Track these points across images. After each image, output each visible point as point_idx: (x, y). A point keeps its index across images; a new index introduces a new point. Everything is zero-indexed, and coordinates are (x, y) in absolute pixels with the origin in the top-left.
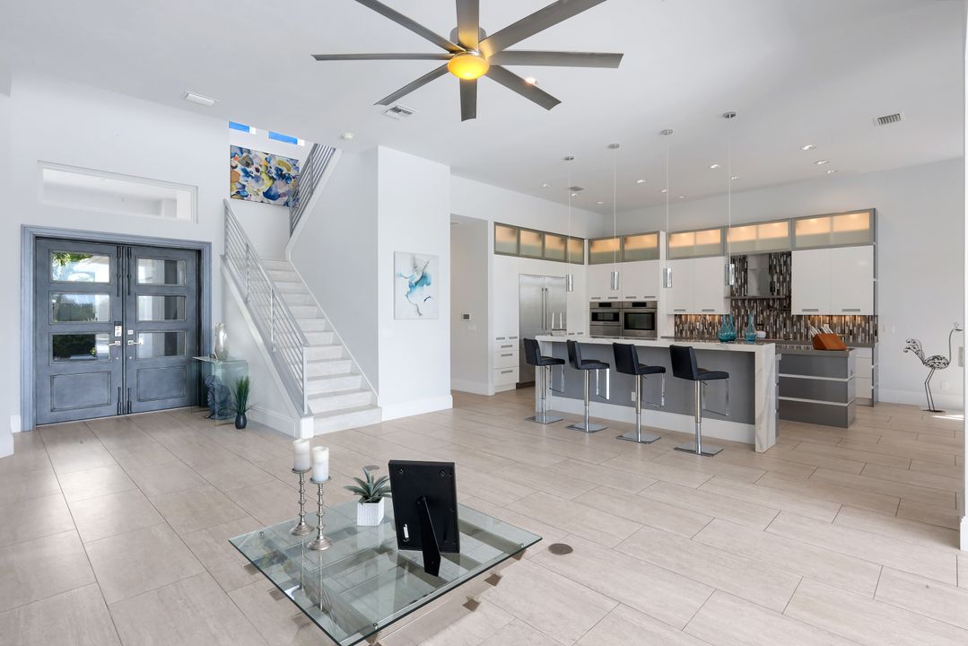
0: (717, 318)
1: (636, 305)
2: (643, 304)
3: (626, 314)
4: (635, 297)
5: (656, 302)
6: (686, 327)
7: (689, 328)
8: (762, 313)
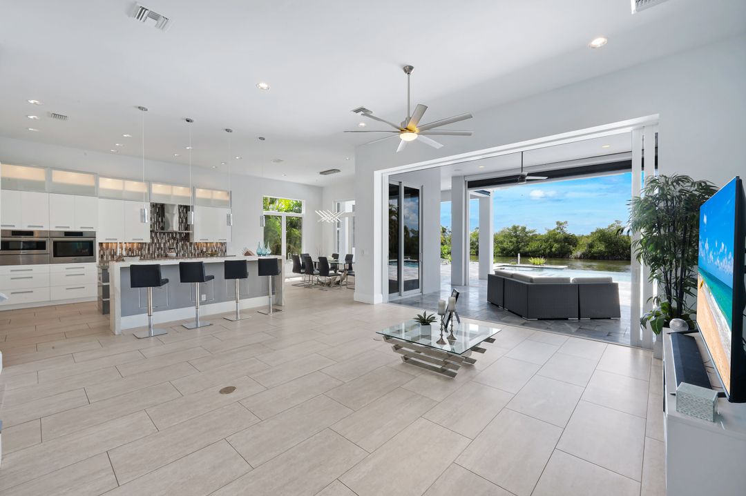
0: (135, 245)
1: (68, 234)
2: (80, 234)
3: (55, 243)
4: (68, 227)
5: (95, 233)
6: (107, 252)
7: (111, 253)
8: (169, 241)
